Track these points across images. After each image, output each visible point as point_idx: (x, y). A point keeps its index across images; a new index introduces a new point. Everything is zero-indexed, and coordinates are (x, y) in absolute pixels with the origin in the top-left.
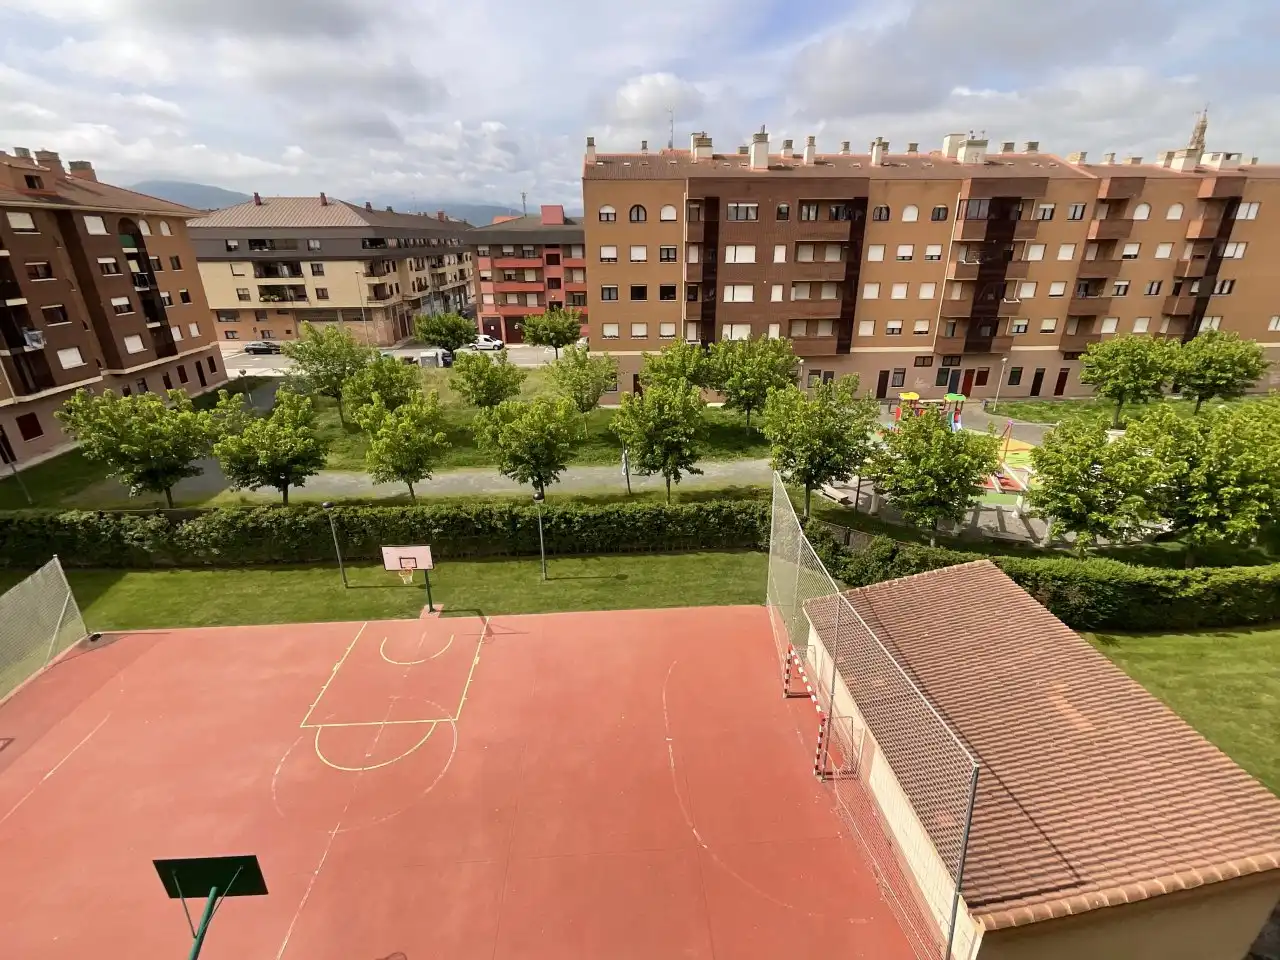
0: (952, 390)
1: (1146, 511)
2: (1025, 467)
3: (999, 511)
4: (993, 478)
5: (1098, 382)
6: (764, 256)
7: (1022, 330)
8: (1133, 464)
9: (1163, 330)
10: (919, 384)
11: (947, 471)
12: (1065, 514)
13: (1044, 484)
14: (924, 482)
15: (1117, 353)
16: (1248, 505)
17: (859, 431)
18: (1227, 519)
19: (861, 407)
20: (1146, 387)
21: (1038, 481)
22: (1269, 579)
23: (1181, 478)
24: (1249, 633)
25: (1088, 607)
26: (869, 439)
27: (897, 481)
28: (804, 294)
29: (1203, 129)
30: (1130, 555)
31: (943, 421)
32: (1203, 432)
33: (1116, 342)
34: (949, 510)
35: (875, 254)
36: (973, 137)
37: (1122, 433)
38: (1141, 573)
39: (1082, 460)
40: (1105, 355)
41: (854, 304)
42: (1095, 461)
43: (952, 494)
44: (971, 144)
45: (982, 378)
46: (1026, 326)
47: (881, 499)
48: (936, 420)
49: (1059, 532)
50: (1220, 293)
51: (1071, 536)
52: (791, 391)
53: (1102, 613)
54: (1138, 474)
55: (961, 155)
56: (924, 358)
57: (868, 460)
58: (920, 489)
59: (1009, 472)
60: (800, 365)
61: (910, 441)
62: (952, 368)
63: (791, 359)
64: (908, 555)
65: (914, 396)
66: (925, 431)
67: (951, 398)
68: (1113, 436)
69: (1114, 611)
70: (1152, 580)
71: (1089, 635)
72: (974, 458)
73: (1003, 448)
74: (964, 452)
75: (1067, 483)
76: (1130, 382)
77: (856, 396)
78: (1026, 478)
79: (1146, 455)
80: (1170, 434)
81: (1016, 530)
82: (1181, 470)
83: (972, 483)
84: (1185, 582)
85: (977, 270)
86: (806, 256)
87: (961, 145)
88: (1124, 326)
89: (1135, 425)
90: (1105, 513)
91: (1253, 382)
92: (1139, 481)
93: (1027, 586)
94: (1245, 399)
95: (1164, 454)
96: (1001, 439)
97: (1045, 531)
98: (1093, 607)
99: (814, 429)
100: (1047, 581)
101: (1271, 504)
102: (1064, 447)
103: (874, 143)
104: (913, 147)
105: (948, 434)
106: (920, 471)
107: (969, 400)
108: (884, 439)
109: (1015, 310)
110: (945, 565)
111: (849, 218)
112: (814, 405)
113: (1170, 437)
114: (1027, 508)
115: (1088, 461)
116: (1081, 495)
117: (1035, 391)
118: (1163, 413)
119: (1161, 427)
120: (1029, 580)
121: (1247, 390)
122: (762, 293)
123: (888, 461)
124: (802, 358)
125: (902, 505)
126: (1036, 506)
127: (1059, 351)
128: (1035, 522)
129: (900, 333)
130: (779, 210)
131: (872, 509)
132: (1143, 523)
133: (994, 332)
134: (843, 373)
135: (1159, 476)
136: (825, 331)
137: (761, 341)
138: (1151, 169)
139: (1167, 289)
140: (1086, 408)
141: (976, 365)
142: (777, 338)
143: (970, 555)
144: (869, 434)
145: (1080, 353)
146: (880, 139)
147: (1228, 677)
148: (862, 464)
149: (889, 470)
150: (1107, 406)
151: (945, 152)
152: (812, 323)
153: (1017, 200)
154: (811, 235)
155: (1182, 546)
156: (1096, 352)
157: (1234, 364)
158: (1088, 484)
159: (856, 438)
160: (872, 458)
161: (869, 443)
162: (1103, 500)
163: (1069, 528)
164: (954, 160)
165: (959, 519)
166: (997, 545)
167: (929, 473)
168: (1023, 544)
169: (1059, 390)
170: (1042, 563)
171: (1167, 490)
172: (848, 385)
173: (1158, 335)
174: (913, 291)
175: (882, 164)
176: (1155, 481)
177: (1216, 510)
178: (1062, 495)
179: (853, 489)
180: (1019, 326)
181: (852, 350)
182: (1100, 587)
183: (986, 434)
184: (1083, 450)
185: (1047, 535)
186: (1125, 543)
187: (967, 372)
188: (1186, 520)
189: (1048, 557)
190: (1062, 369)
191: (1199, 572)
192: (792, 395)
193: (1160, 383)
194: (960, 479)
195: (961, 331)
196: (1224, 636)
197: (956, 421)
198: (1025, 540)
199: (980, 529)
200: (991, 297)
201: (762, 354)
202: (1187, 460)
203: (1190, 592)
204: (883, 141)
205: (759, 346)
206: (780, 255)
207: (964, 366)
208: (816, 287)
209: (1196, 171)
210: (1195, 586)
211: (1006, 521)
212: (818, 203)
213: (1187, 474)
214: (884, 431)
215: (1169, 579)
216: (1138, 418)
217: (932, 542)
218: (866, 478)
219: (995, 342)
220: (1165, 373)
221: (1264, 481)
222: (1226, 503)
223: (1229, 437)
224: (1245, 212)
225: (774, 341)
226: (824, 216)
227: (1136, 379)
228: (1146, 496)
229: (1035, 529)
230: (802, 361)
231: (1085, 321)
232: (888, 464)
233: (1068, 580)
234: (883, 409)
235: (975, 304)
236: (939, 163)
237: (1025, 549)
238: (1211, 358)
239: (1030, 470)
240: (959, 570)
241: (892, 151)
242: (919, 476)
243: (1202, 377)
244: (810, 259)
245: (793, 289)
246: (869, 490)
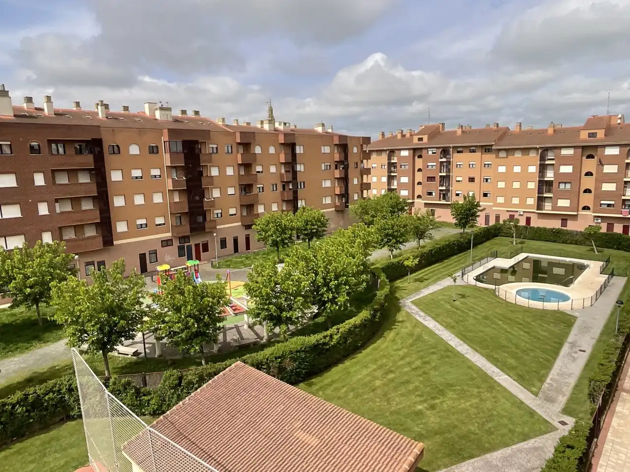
0: (190, 258)
1: (305, 305)
2: (243, 296)
3: (237, 327)
4: (227, 308)
5: (265, 239)
6: (25, 181)
7: (219, 215)
8: (293, 281)
9: (284, 209)
10: (168, 258)
11: (200, 311)
12: (271, 318)
13: (256, 304)
14: (187, 322)
15: (269, 223)
16: (342, 289)
17: (133, 299)
18: (336, 298)
19: (131, 282)
20: (286, 239)
21: (252, 303)
22: (360, 322)
23: (314, 282)
24: (361, 353)
25: (296, 369)
26: (142, 303)
27: (170, 327)
28: (68, 208)
29: (271, 110)
30: (305, 331)
31: (189, 279)
32: (315, 257)
33: (267, 216)
34: (207, 337)
35: (116, 176)
36: (162, 105)
37: (283, 265)
38: (313, 339)
39: (270, 284)
40: (264, 224)
41: (108, 211)
42: (276, 284)
43: (207, 325)
44: (162, 109)
45: (206, 248)
46: (221, 213)
47: (162, 344)
48: (185, 280)
49: (271, 329)
50: (301, 188)
51: (277, 330)
52: (72, 281)
53: (304, 369)
54: (297, 285)
55: (158, 115)
56: (167, 240)
57: (146, 319)
58: (186, 328)
59: (236, 302)
60: (76, 260)
61: (171, 298)
62: (186, 245)
63: (67, 256)
64: (190, 377)
65: (166, 267)
66: (179, 289)
67: (190, 263)
68: (280, 267)
69: (308, 366)
70: (319, 341)
71: (301, 385)
72: (214, 299)
73: (228, 287)
74: (207, 296)
75: (266, 300)
76: (278, 237)
77: (125, 274)
78: (245, 303)
79: (296, 274)
80: (303, 261)
81: (249, 336)
82: (313, 279)
83: (217, 315)
84: (331, 336)
85: (185, 181)
86: (62, 179)
87: (156, 109)
88: (268, 208)
89: (287, 259)
90: (289, 312)
91: (325, 229)
92: (298, 289)
93: (264, 369)
94: (325, 237)
95: (303, 271)
96: (226, 283)
97: (263, 331)
98: (299, 368)
99: (99, 306)
100: (273, 361)
101: (349, 285)
102: (259, 279)
103: (98, 104)
104: (126, 108)
105: (194, 287)
106: (183, 316)
107: (202, 263)
108: (154, 301)
109: (213, 204)
110: (216, 374)
111: (91, 152)
112: (94, 288)
113: (303, 262)
114: (251, 321)
115: (273, 284)
116: (274, 304)
117: (236, 250)
118: (297, 251)
119: (298, 258)
120: (264, 365)
121: (324, 233)
122: (29, 210)
123: (160, 315)
124: (76, 254)
125: (177, 344)
126: (255, 318)
127: (242, 225)
128: (257, 328)
129: (146, 227)
130: (32, 148)
131: (157, 353)
132: (306, 311)
133: (205, 219)
134: (111, 261)
135: (305, 284)
136: (90, 232)
137: (36, 247)
138: (256, 128)
139: (280, 188)
140: (264, 254)
141: (200, 240)
142: (51, 242)
143: (227, 362)
144: (141, 300)
145: (252, 225)
146: (102, 101)
147: (360, 380)
148: (142, 323)
149: (162, 321)
150: (272, 252)
151: (147, 112)
152: (78, 228)
153: (197, 142)
154: (63, 165)
155: (324, 318)
156: (260, 223)
157: (316, 221)
158: (276, 297)
159: (133, 305)
160: (148, 316)
161: (143, 306)
162: (285, 304)
163: (275, 325)
164: (154, 118)
165: (215, 341)
166: (242, 350)
167: (190, 316)
168: (255, 344)
169: (248, 248)
170: (268, 352)
171: (310, 290)
172: (117, 268)
173: (283, 211)
174: (148, 198)
175: (107, 118)
176: (304, 287)
177: (331, 295)
178: (266, 307)
179: (140, 343)
180: (217, 214)
181: (115, 243)
182: (298, 354)
183: (216, 282)
184: (269, 279)
185: (265, 334)
186: (302, 325)
187: (196, 245)
188: (322, 304)
189: (270, 346)
190: (246, 235)
191: (334, 329)
192: (74, 284)
193: (291, 235)
194: (207, 313)
195: (185, 221)
196: (353, 358)
197: (197, 278)
198: (255, 340)
199: (230, 343)
200: (197, 198)
201: (40, 256)
202: (313, 273)
203: (334, 341)
204: (104, 103)
205: (36, 250)
206: (39, 180)
207: (192, 243)
208: (76, 201)
209: (275, 130)
210: (336, 337)
211: (242, 332)
212: (65, 143)
213: (316, 279)
214: (152, 295)
215: (325, 337)
216: (288, 255)
217: (203, 362)
218: (147, 331)
219: (207, 225)
220: (291, 230)
221: (344, 275)
222: (334, 290)
223: (325, 257)
224: (299, 150)
225: (48, 245)
226: (71, 151)
227: (281, 235)
228: (303, 296)
229: (259, 332)
230: (76, 257)
231: (250, 207)
232: (160, 317)
233: (283, 357)
234: (148, 280)
235: (189, 202)
236: (145, 119)
237: (256, 347)
238: (307, 220)
239: (246, 298)
240: (224, 375)
241: (113, 110)
242: (183, 320)
243: (306, 230)
244: (67, 182)
245: (57, 204)
246: (152, 339)
